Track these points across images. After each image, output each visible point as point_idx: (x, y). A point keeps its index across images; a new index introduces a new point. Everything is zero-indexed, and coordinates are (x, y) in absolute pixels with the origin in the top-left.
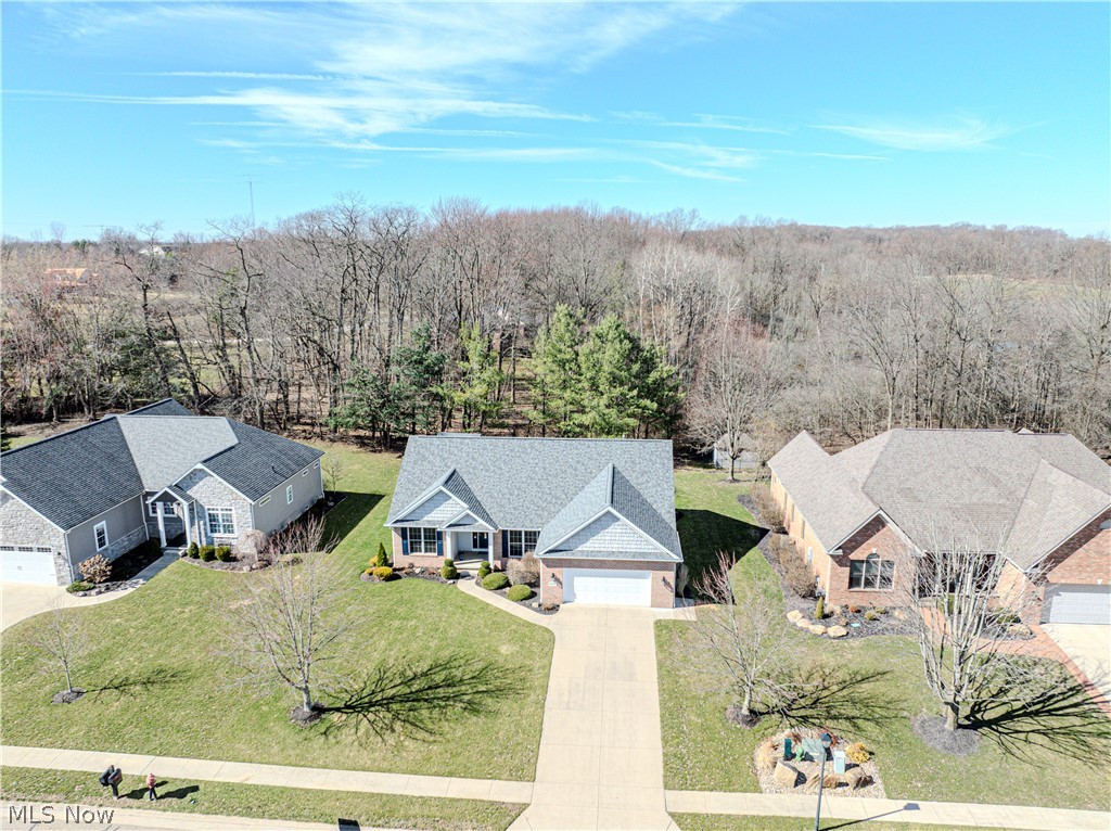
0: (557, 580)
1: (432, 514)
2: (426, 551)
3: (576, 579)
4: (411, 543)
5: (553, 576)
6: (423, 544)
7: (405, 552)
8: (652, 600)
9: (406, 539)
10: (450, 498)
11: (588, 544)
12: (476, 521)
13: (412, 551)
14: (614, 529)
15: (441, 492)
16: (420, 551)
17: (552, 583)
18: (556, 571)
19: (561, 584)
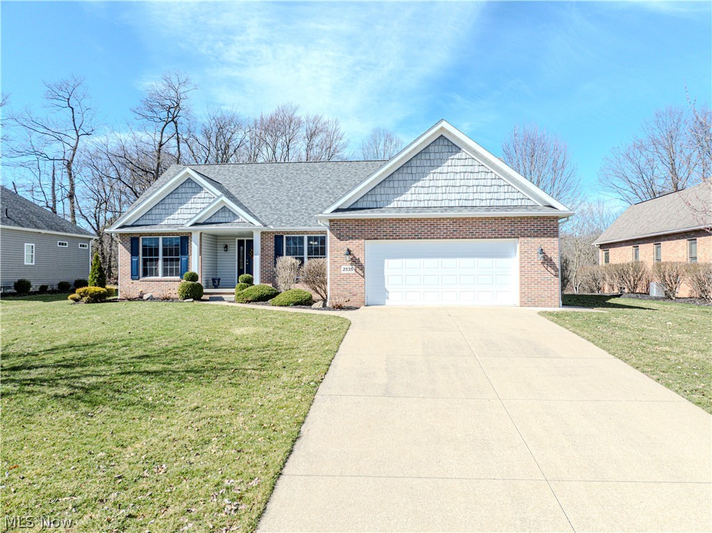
0: (355, 262)
1: (175, 216)
2: (165, 274)
3: (386, 261)
4: (145, 261)
5: (349, 252)
6: (160, 262)
7: (135, 275)
8: (522, 293)
9: (137, 254)
10: (201, 188)
11: (407, 196)
12: (235, 216)
13: (145, 274)
14: (453, 166)
15: (190, 181)
16: (157, 275)
17: (347, 269)
18: (353, 244)
19: (362, 268)
